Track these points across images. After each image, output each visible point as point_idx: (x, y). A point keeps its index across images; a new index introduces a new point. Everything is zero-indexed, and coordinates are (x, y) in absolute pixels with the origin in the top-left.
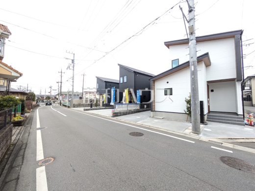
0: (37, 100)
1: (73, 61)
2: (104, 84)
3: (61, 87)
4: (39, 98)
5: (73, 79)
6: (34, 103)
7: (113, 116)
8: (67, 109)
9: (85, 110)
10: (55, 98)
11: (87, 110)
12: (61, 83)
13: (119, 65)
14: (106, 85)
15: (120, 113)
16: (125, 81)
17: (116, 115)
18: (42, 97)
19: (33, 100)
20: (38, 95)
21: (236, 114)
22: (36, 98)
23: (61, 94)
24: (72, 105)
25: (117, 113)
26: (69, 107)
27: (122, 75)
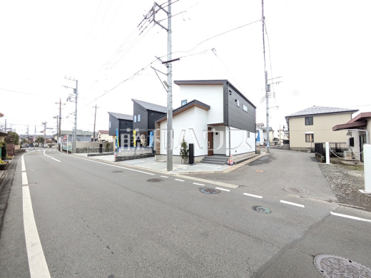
0: (22, 143)
1: (75, 91)
2: (118, 122)
3: (60, 124)
4: (25, 141)
5: (76, 115)
6: (17, 147)
7: (116, 161)
8: (67, 154)
9: (89, 155)
10: (53, 139)
11: (92, 155)
12: (60, 118)
13: (133, 100)
14: (120, 124)
15: (125, 157)
16: (139, 120)
17: (119, 159)
18: (30, 138)
19: (16, 143)
20: (24, 136)
21: (225, 155)
22: (20, 140)
23: (60, 134)
24: (75, 150)
25: (121, 157)
26: (70, 152)
27: (136, 113)
